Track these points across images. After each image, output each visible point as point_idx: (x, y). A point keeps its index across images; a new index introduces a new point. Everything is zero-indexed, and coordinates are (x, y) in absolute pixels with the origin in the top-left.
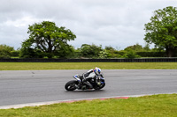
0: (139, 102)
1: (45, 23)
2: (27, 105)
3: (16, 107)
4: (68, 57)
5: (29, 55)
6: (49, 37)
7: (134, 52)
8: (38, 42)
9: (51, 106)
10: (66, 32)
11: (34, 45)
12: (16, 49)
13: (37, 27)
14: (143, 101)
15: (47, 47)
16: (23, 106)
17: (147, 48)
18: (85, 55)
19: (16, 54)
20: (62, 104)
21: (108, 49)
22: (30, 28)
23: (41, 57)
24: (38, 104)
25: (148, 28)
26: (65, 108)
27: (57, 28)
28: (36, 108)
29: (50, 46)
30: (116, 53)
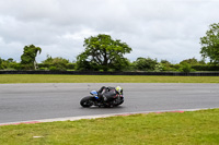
0: (195, 116)
1: (100, 36)
2: (83, 117)
3: (72, 119)
4: (124, 71)
5: (85, 68)
6: (105, 50)
7: (189, 66)
8: (94, 55)
9: (107, 119)
10: (121, 45)
11: (90, 57)
12: (71, 62)
13: (93, 39)
14: (198, 114)
15: (103, 60)
16: (79, 118)
17: (202, 62)
18: (140, 68)
19: (72, 66)
20: (118, 117)
21: (163, 62)
22: (86, 41)
23: (97, 69)
24: (94, 117)
25: (203, 42)
26: (121, 121)
27: (112, 41)
28: (92, 121)
29: (106, 59)
30: (172, 66)
